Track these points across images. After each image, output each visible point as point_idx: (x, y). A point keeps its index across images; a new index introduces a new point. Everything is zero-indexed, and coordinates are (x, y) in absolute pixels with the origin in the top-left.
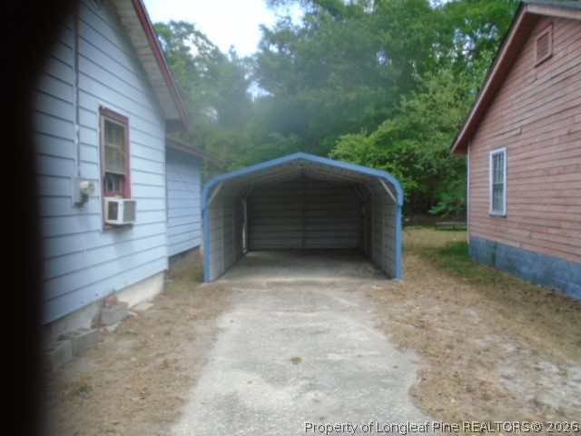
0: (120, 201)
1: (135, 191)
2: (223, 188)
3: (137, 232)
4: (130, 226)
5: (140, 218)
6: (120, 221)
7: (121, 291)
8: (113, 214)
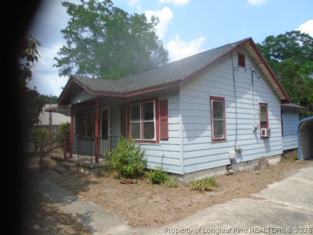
0: (266, 130)
1: (270, 126)
2: (305, 124)
3: (271, 139)
4: (268, 137)
5: (272, 135)
6: (265, 136)
7: (266, 157)
8: (263, 133)
